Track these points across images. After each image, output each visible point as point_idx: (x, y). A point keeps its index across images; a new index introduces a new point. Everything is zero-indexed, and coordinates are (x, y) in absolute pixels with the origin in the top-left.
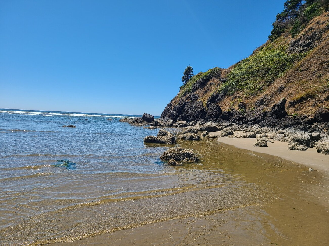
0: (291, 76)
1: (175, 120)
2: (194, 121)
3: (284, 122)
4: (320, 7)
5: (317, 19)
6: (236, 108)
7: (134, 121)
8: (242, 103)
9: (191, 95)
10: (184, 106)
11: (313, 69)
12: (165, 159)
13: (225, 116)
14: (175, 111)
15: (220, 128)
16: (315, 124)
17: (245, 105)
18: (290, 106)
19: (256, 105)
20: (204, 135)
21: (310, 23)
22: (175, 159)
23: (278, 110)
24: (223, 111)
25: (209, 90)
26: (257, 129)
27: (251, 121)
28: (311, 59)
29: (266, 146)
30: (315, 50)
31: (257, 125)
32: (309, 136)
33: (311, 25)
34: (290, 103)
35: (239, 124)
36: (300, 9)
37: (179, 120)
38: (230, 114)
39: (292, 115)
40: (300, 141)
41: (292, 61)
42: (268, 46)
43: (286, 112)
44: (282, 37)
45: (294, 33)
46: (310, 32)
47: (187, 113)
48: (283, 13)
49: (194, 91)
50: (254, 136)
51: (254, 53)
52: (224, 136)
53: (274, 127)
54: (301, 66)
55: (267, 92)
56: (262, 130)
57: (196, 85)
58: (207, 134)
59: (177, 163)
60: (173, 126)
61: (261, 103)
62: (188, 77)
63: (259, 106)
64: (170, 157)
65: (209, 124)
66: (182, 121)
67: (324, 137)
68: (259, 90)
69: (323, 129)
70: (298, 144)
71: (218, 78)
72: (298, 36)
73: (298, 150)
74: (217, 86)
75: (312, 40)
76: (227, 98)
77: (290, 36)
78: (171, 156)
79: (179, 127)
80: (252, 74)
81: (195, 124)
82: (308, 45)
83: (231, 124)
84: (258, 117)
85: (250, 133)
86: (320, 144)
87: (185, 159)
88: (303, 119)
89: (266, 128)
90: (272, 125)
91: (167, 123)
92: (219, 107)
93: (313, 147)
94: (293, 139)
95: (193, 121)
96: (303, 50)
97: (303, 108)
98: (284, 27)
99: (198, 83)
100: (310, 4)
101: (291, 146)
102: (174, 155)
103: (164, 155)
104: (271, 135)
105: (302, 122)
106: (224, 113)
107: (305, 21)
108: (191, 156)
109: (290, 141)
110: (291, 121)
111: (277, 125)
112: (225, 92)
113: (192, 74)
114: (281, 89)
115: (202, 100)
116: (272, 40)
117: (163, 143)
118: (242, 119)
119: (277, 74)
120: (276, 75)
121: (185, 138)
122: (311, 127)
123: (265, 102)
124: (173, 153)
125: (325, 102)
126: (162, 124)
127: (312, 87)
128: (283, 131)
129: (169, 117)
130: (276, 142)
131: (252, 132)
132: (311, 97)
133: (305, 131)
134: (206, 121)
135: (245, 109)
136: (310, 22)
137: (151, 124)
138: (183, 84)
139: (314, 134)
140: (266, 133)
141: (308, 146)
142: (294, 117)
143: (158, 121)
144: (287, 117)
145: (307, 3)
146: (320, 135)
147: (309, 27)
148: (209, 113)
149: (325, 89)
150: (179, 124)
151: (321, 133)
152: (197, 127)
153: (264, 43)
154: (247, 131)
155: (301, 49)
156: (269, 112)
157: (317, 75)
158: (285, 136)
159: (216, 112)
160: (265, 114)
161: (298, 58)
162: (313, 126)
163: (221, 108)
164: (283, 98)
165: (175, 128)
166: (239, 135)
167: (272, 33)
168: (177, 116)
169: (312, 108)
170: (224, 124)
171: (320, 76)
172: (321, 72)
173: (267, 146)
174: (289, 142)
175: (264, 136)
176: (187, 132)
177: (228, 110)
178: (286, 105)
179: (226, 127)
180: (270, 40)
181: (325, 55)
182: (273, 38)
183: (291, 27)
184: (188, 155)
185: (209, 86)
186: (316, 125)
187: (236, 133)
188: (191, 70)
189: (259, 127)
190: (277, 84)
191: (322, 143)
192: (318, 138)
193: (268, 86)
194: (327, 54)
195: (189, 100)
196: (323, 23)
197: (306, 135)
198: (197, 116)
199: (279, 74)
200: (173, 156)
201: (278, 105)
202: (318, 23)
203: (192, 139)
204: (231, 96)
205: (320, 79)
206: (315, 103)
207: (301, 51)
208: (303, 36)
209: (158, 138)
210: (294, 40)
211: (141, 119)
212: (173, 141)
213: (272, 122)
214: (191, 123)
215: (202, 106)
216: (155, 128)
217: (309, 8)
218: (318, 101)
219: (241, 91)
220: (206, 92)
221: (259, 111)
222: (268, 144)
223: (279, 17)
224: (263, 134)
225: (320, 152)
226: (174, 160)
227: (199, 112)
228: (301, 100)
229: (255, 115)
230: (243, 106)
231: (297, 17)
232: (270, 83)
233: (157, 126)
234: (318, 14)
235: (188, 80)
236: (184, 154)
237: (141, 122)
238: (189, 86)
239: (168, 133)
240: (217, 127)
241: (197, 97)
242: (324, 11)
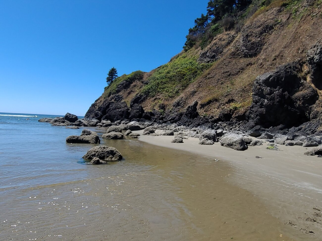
0: (201, 82)
1: (100, 119)
2: (119, 121)
3: (196, 121)
4: (221, 27)
5: (219, 36)
6: (157, 108)
7: (56, 121)
8: (162, 104)
9: (115, 96)
10: (108, 106)
11: (217, 77)
12: (89, 158)
13: (148, 116)
14: (100, 111)
15: (143, 127)
16: (220, 123)
17: (164, 107)
18: (201, 108)
19: (174, 106)
20: (128, 134)
21: (214, 39)
23: (192, 111)
24: (145, 111)
25: (132, 91)
26: (175, 127)
27: (170, 120)
28: (216, 68)
29: (182, 142)
30: (219, 61)
31: (175, 124)
32: (215, 133)
33: (215, 41)
34: (201, 105)
35: (160, 123)
36: (206, 26)
37: (104, 120)
38: (152, 114)
39: (202, 116)
40: (208, 137)
41: (202, 69)
42: (184, 55)
43: (197, 113)
44: (193, 48)
45: (203, 46)
46: (214, 46)
47: (113, 113)
48: (194, 28)
49: (118, 91)
50: (172, 134)
51: (171, 60)
52: (146, 134)
53: (189, 125)
54: (209, 74)
55: (182, 95)
56: (179, 128)
57: (120, 87)
58: (131, 133)
59: (101, 161)
60: (98, 126)
61: (178, 104)
62: (112, 78)
63: (176, 107)
65: (132, 123)
66: (106, 121)
67: (225, 133)
68: (176, 93)
69: (225, 127)
70: (207, 140)
71: (141, 80)
72: (206, 49)
73: (207, 144)
74: (140, 88)
75: (216, 53)
76: (149, 99)
77: (200, 48)
78: (95, 154)
79: (104, 127)
80: (170, 78)
81: (120, 123)
82: (214, 57)
83: (153, 123)
84: (175, 117)
85: (169, 132)
86: (223, 138)
87: (108, 156)
88: (211, 118)
89: (182, 126)
90: (187, 124)
91: (92, 123)
92: (142, 108)
93: (218, 141)
94: (203, 136)
95: (118, 121)
96: (210, 61)
97: (211, 109)
98: (195, 40)
99: (122, 85)
100: (215, 24)
101: (201, 141)
102: (98, 154)
103: (88, 153)
104: (187, 133)
105: (210, 121)
106: (147, 113)
107: (211, 37)
108: (115, 154)
109: (201, 138)
110: (202, 120)
111: (191, 124)
112: (147, 93)
113: (116, 76)
114: (194, 93)
115: (126, 101)
116: (186, 51)
117: (87, 142)
118: (162, 119)
119: (190, 79)
120: (190, 81)
121: (109, 136)
122: (217, 125)
123: (181, 103)
124: (97, 152)
125: (226, 104)
126: (86, 124)
127: (217, 92)
128: (196, 129)
129: (93, 117)
130: (191, 139)
131: (171, 130)
132: (216, 100)
133: (213, 129)
134: (129, 121)
135: (165, 110)
136: (215, 38)
137: (74, 123)
138: (108, 85)
139: (219, 131)
140: (182, 131)
141: (214, 141)
142: (204, 117)
143: (82, 121)
144: (199, 117)
145: (212, 22)
146: (223, 131)
147: (214, 42)
148: (132, 114)
149: (226, 94)
150: (103, 124)
151: (224, 130)
152: (122, 126)
153: (180, 52)
154: (166, 130)
155: (209, 60)
156: (184, 112)
157: (220, 82)
158: (197, 133)
159: (138, 112)
160: (181, 115)
161: (207, 67)
162: (218, 124)
163: (144, 109)
164: (196, 100)
165: (100, 127)
166: (159, 133)
167: (186, 44)
168: (101, 117)
169: (217, 110)
170: (147, 123)
171: (223, 83)
172: (223, 80)
173: (183, 142)
174: (200, 138)
175: (180, 134)
176: (111, 131)
177: (150, 111)
178: (198, 107)
179: (148, 126)
180: (184, 50)
181: (226, 66)
182: (187, 48)
183: (201, 41)
184: (112, 153)
185: (133, 88)
186: (220, 124)
187: (157, 131)
188: (116, 72)
189: (177, 126)
190: (190, 89)
191: (225, 137)
192: (221, 134)
193: (183, 89)
194: (227, 66)
195: (113, 101)
196: (224, 40)
197: (213, 132)
198: (121, 115)
199: (192, 80)
200: (97, 154)
201: (192, 107)
202: (220, 39)
203: (116, 138)
204: (152, 97)
205: (222, 86)
206: (219, 105)
207: (208, 62)
208: (210, 49)
209: (82, 138)
210: (203, 52)
211: (63, 118)
212: (97, 140)
213: (187, 121)
214: (115, 122)
215: (126, 106)
216: (78, 128)
217: (213, 27)
218: (221, 104)
219: (161, 94)
220: (129, 93)
221: (176, 112)
222: (184, 140)
223: (191, 31)
224: (180, 132)
225: (223, 146)
226: (98, 159)
227: (123, 112)
228: (209, 102)
229: (173, 115)
230: (163, 107)
231: (205, 33)
232: (185, 87)
233: (81, 126)
234: (220, 33)
235: (112, 82)
236: (108, 152)
237: (63, 122)
238: (114, 86)
239: (93, 132)
240: (139, 126)
241: (121, 98)
242: (224, 30)
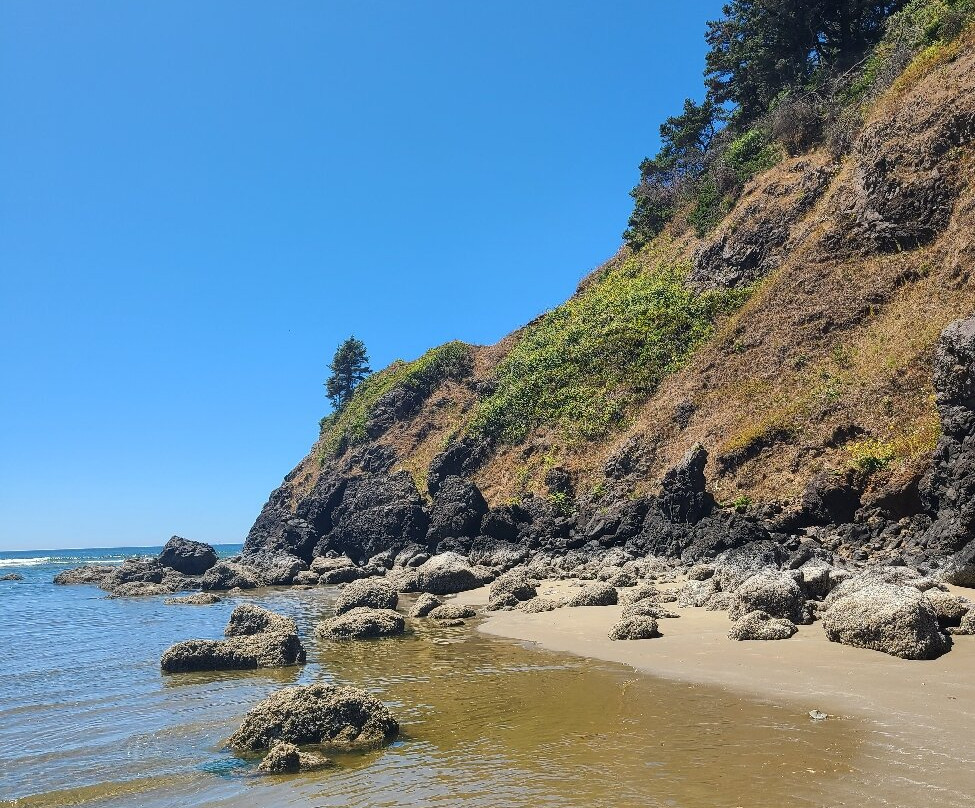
0: (712, 366)
1: (305, 555)
2: (385, 555)
3: (709, 530)
4: (770, 141)
5: (765, 178)
6: (538, 489)
7: (124, 577)
8: (558, 469)
9: (365, 450)
10: (338, 496)
11: (776, 341)
12: (254, 743)
13: (503, 523)
14: (304, 516)
15: (488, 574)
16: (811, 530)
17: (568, 479)
18: (722, 473)
19: (609, 474)
20: (424, 612)
21: (746, 190)
22: (293, 742)
23: (686, 491)
24: (492, 505)
25: (431, 426)
26: (620, 565)
27: (596, 537)
28: (768, 304)
29: (654, 634)
30: (776, 274)
31: (618, 550)
32: (794, 583)
33: (751, 199)
34: (721, 460)
35: (555, 551)
36: (710, 146)
37: (323, 553)
38: (521, 515)
39: (733, 505)
40: (768, 605)
41: (710, 313)
42: (631, 263)
43: (709, 498)
44: (666, 234)
45: (703, 222)
46: (750, 221)
47: (360, 521)
48: (659, 157)
49: (375, 432)
50: (609, 599)
51: (581, 289)
52: (499, 606)
53: (678, 553)
54: (739, 332)
55: (639, 425)
56: (637, 569)
57: (385, 412)
58: (435, 604)
59: (311, 758)
60: (298, 583)
61: (625, 465)
62: (349, 379)
63: (618, 478)
64: (274, 732)
65: (443, 561)
66: (334, 556)
67: (841, 578)
68: (611, 419)
69: (835, 547)
70: (764, 618)
71: (464, 380)
72: (717, 235)
73: (765, 638)
74: (464, 411)
75: (762, 244)
76: (504, 453)
77: (691, 232)
78: (279, 726)
79: (324, 583)
80: (583, 362)
81: (389, 564)
82: (752, 261)
83: (527, 555)
84: (618, 522)
85: (596, 587)
86: (833, 607)
87: (338, 731)
88: (770, 515)
89: (651, 559)
90: (669, 547)
91: (274, 573)
92: (478, 492)
93: (812, 619)
94: (746, 599)
95: (380, 555)
96: (739, 278)
97: (765, 477)
98: (668, 202)
99: (392, 403)
100: (742, 131)
101: (740, 624)
102: (293, 722)
103: (249, 724)
104: (672, 588)
105: (767, 528)
106: (497, 511)
107: (733, 185)
108: (366, 716)
109: (737, 608)
110: (731, 526)
111: (687, 545)
112: (494, 431)
113: (366, 370)
114: (684, 415)
115: (411, 468)
116: (637, 247)
117: (248, 664)
118: (564, 531)
119: (664, 359)
120: (664, 365)
121: (343, 631)
122: (799, 542)
123: (637, 461)
124: (289, 714)
125: (829, 450)
126: (250, 579)
127: (780, 407)
128: (711, 566)
129: (280, 546)
130: (692, 615)
131: (604, 579)
132: (783, 435)
133: (779, 559)
134: (428, 551)
135: (571, 493)
136: (748, 187)
137: (199, 580)
138: (334, 410)
139: (812, 571)
140: (653, 578)
141: (796, 619)
142: (741, 511)
143: (232, 567)
144: (717, 513)
145: (730, 128)
146: (827, 572)
147: (745, 205)
148: (438, 519)
149: (823, 408)
150: (321, 571)
151: (831, 563)
152: (397, 577)
153: (612, 257)
154: (584, 578)
155: (732, 276)
156: (653, 497)
157: (793, 362)
158: (718, 588)
159: (462, 510)
160: (642, 508)
161: (729, 305)
162: (803, 539)
163: (486, 495)
164: (697, 444)
165: (306, 589)
166: (555, 597)
167: (632, 223)
168: (313, 540)
169: (792, 476)
170: (502, 554)
171: (804, 365)
172: (803, 350)
173: (661, 635)
174: (731, 607)
175: (645, 594)
176: (353, 606)
177: (509, 502)
178: (709, 471)
179: (507, 568)
180: (629, 245)
181: (808, 293)
182: (640, 238)
183: (692, 205)
184: (354, 714)
185: (432, 412)
186: (813, 537)
187: (548, 590)
188: (361, 354)
189: (628, 559)
190: (671, 395)
191: (844, 601)
192: (822, 587)
193: (640, 402)
194: (812, 292)
195: (356, 471)
196: (787, 191)
197: (783, 580)
198: (395, 530)
199: (672, 361)
200: (287, 727)
201: (683, 472)
202: (770, 191)
203: (372, 632)
204: (516, 445)
205: (804, 374)
206: (800, 456)
207: (732, 283)
208: (733, 233)
209: (226, 646)
210: (705, 245)
211: (154, 563)
212: (292, 653)
213: (669, 534)
214: (372, 562)
215: (411, 490)
216: (216, 600)
217: (737, 145)
218: (808, 449)
219: (553, 427)
220: (421, 436)
221: (622, 496)
222: (663, 625)
223: (648, 169)
224: (642, 585)
225: (839, 641)
226: (291, 747)
227: (401, 514)
228: (755, 448)
229: (609, 512)
230: (563, 482)
231: (706, 171)
232: (646, 391)
233: (230, 588)
234: (767, 165)
235: (349, 395)
236: (335, 711)
237: (157, 579)
238: (359, 412)
239: (275, 618)
240: (469, 569)
241: (389, 457)
242: (784, 153)
